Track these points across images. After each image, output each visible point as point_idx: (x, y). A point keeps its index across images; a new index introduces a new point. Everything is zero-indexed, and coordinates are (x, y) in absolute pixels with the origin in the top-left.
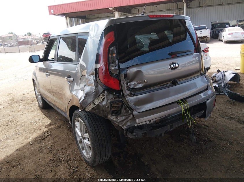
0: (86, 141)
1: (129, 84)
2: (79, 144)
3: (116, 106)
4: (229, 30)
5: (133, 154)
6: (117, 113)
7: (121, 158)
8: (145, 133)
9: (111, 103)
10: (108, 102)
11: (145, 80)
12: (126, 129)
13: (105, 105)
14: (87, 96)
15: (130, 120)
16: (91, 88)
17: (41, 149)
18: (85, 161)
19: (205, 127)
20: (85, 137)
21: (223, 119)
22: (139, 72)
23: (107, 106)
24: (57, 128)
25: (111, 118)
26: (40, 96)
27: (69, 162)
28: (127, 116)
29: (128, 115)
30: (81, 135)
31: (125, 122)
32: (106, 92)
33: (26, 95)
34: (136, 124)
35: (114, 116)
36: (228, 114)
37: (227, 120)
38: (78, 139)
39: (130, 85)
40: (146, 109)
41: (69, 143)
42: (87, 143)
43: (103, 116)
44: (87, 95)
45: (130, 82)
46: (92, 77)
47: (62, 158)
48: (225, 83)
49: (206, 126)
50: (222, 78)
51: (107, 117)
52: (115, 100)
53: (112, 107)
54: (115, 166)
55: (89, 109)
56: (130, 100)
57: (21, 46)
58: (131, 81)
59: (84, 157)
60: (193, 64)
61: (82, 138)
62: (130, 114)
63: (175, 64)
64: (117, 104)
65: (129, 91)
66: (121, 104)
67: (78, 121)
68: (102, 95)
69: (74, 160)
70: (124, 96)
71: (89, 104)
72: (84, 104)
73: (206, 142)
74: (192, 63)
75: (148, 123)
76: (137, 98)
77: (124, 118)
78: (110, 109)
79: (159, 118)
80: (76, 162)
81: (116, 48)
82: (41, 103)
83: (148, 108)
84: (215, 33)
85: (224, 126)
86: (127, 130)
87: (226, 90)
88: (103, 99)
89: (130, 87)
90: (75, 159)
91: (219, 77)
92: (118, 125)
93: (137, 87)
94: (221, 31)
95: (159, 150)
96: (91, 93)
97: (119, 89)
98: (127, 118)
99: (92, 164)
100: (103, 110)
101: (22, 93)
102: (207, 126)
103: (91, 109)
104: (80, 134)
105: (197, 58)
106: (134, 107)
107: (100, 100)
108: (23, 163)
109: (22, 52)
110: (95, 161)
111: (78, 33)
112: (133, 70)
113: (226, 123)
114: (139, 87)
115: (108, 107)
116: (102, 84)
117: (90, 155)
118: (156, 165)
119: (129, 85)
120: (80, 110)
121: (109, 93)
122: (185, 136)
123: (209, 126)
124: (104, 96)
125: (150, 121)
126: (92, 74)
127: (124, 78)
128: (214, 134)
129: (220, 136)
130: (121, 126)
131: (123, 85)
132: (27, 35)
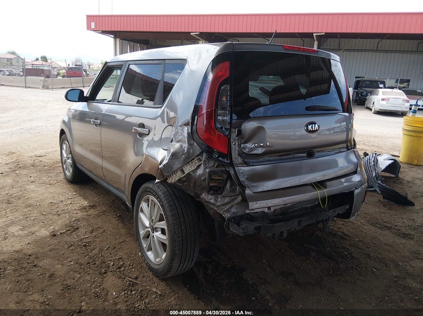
0: (158, 234)
1: (242, 146)
2: (142, 240)
3: (218, 180)
4: (383, 93)
5: (229, 266)
6: (217, 190)
7: (209, 271)
8: (259, 227)
9: (210, 173)
10: (206, 172)
11: (268, 144)
12: (228, 218)
13: (200, 176)
14: (174, 158)
15: (237, 204)
16: (181, 146)
17: (71, 245)
18: (151, 269)
19: (344, 237)
20: (156, 228)
21: (373, 228)
22: (260, 129)
23: (203, 178)
24: (98, 216)
25: (207, 197)
26: (70, 161)
27: (122, 269)
28: (233, 198)
29: (233, 196)
30: (150, 224)
31: (228, 207)
32: (204, 155)
33: (41, 159)
34: (248, 209)
35: (212, 194)
36: (380, 221)
37: (379, 230)
38: (142, 232)
39: (245, 148)
40: (266, 189)
41: (121, 240)
42: (161, 238)
43: (192, 194)
44: (174, 156)
45: (243, 143)
46: (186, 128)
47: (109, 262)
48: (377, 172)
49: (346, 235)
50: (373, 163)
51: (198, 196)
52: (216, 169)
53: (211, 179)
54: (200, 281)
55: (173, 180)
56: (241, 172)
57: (29, 78)
58: (246, 142)
59: (149, 262)
60: (334, 132)
61: (150, 230)
62: (237, 195)
63: (313, 125)
64: (220, 176)
65: (241, 157)
66: (225, 176)
67: (147, 201)
68: (198, 159)
69: (131, 267)
70: (233, 164)
71: (174, 172)
72: (166, 171)
73: (345, 259)
74: (332, 132)
75: (266, 210)
76: (252, 170)
77: (227, 200)
78: (207, 184)
79: (283, 205)
80: (133, 270)
81: (231, 88)
82: (69, 172)
83: (267, 187)
84: (360, 95)
85: (374, 238)
86: (230, 219)
87: (379, 184)
88: (199, 166)
89: (245, 151)
90: (132, 265)
91: (368, 162)
92: (216, 211)
93: (255, 152)
94: (371, 93)
95: (271, 264)
96: (181, 154)
97: (226, 153)
98: (233, 200)
99: (163, 275)
100: (195, 184)
101: (33, 154)
102: (348, 236)
103: (177, 179)
104: (147, 223)
105: (345, 123)
106: (247, 183)
107: (193, 167)
108: (41, 265)
109: (29, 87)
110: (171, 267)
111: (165, 60)
112: (251, 125)
113: (376, 234)
114: (258, 153)
115: (205, 180)
116: (201, 141)
117: (161, 258)
118: (266, 286)
119: (243, 148)
120: (157, 181)
121: (208, 157)
122: (312, 247)
123: (350, 235)
124: (201, 161)
125: (269, 208)
126: (187, 125)
127: (237, 136)
128: (359, 248)
129: (367, 253)
130: (221, 213)
131: (233, 146)
132: (40, 59)
